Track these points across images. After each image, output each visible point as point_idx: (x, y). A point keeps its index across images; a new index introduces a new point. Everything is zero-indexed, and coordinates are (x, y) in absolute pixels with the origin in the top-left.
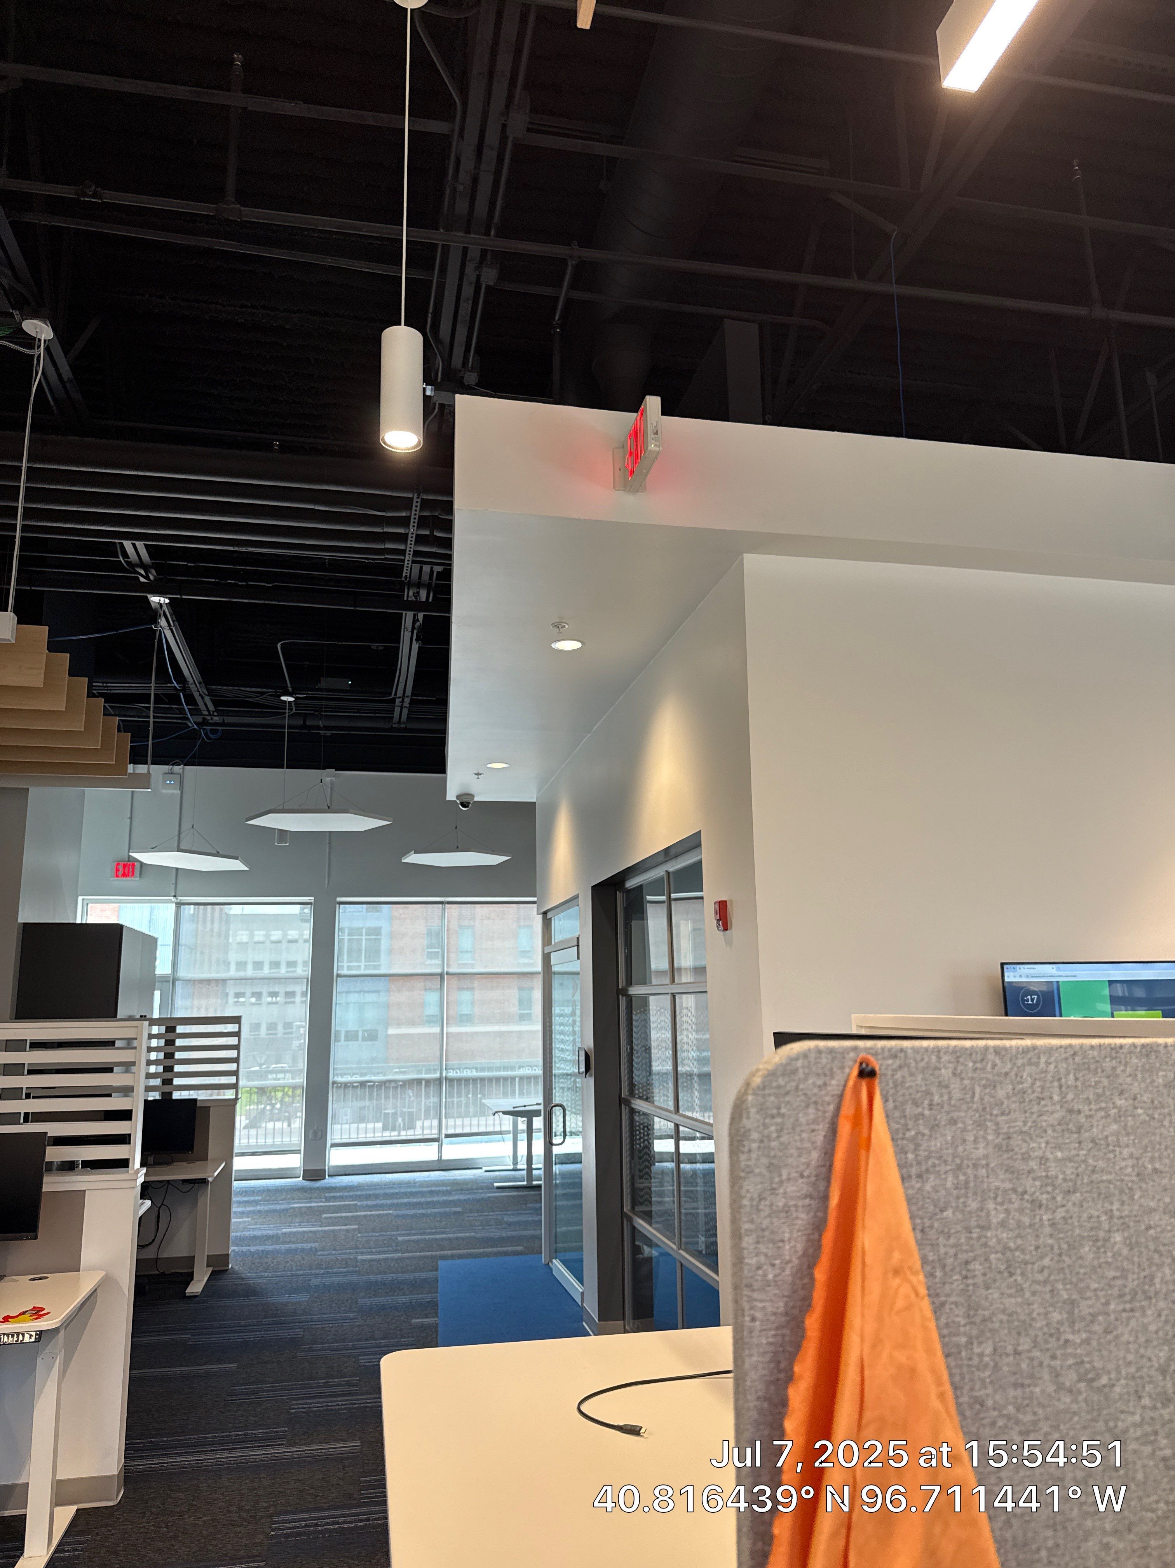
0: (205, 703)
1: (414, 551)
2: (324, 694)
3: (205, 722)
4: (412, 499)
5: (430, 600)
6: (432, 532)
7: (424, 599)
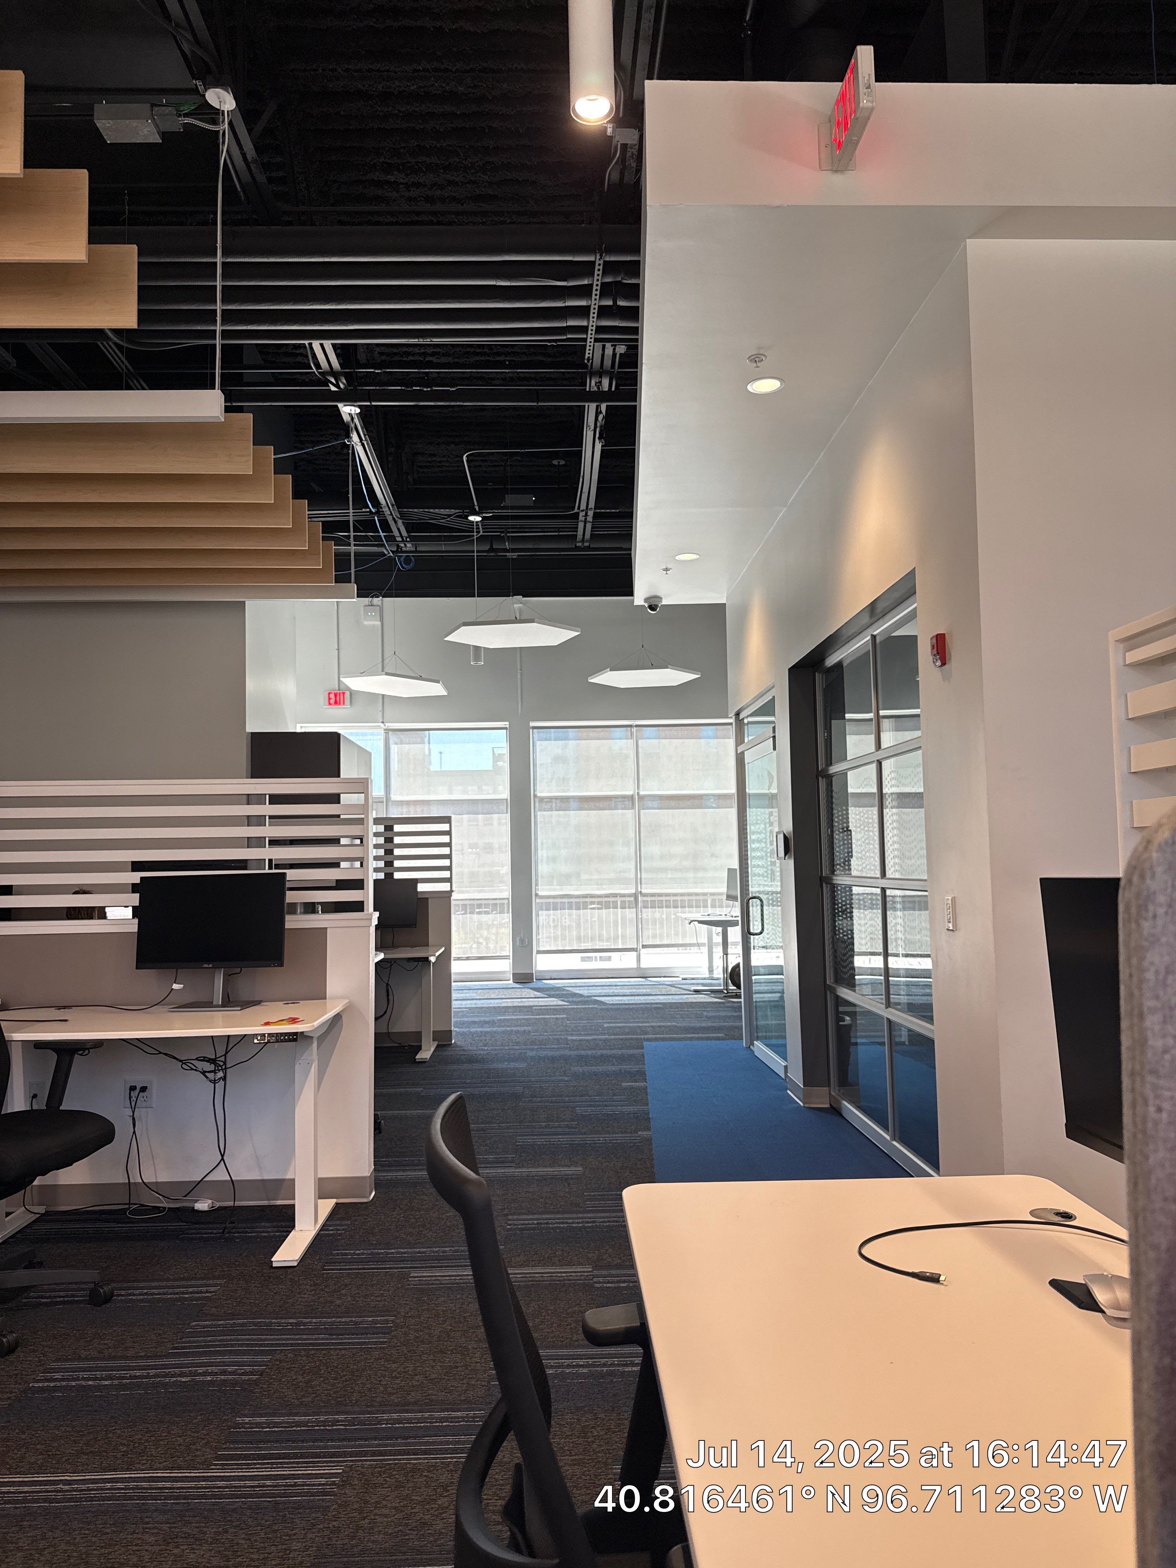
0: (399, 529)
1: (597, 327)
2: (510, 512)
3: (399, 550)
4: (594, 263)
5: (613, 389)
6: (615, 302)
7: (606, 389)
